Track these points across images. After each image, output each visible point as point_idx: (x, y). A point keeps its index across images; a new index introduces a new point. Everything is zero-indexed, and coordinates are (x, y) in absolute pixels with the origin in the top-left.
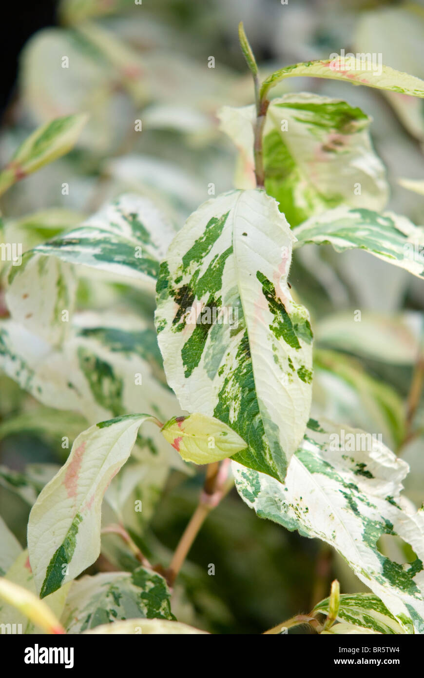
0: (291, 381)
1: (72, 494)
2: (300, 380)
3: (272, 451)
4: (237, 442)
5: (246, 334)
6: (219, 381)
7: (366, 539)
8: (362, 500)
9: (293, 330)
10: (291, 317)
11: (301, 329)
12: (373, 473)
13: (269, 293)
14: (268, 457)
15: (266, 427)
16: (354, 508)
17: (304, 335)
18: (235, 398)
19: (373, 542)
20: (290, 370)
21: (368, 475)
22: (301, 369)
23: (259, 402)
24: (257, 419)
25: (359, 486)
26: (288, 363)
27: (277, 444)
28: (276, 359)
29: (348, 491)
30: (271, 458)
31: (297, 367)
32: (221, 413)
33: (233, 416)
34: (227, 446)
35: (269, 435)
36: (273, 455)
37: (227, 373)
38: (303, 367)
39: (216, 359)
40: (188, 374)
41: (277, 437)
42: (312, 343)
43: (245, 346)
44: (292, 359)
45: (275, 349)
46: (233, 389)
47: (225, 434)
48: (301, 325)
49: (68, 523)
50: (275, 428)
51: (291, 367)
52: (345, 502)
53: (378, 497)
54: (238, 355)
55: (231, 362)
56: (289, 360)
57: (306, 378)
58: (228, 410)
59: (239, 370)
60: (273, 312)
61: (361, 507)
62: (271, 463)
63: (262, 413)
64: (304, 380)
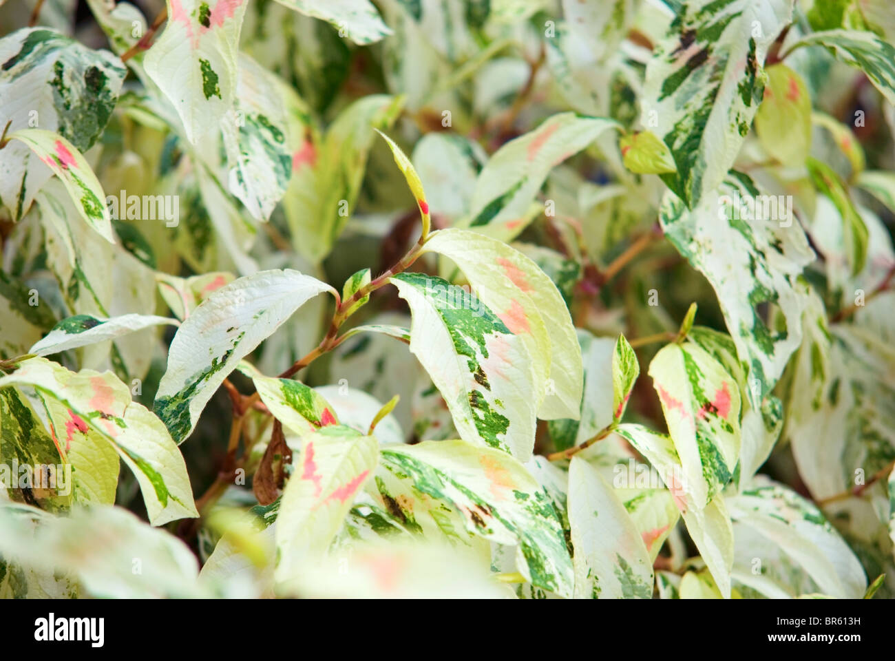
0: (732, 131)
1: (531, 159)
2: (738, 133)
3: (694, 182)
4: (670, 165)
5: (719, 85)
6: (682, 113)
7: (751, 297)
8: (763, 266)
9: (752, 90)
10: (756, 80)
11: (758, 91)
12: (785, 250)
13: (751, 56)
14: (687, 186)
15: (698, 163)
16: (753, 269)
17: (757, 96)
18: (686, 131)
19: (755, 302)
20: (735, 122)
21: (780, 251)
22: (742, 124)
23: (702, 140)
24: (693, 154)
25: (768, 256)
26: (736, 116)
27: (700, 179)
28: (730, 110)
29: (755, 255)
30: (690, 188)
31: (741, 121)
32: (670, 139)
33: (678, 144)
34: (660, 164)
35: (697, 169)
36: (693, 186)
37: (691, 110)
38: (745, 122)
39: (688, 95)
40: (661, 99)
41: (702, 173)
42: (759, 104)
43: (714, 95)
44: (741, 114)
45: (733, 102)
46: (688, 124)
47: (663, 154)
48: (759, 88)
49: (516, 180)
50: (704, 165)
51: (737, 120)
52: (748, 261)
53: (779, 270)
54: (706, 99)
55: (697, 102)
56: (738, 115)
57: (743, 132)
58: (675, 138)
59: (700, 111)
60: (747, 73)
61: (760, 271)
62: (688, 191)
63: (700, 151)
64: (741, 133)
